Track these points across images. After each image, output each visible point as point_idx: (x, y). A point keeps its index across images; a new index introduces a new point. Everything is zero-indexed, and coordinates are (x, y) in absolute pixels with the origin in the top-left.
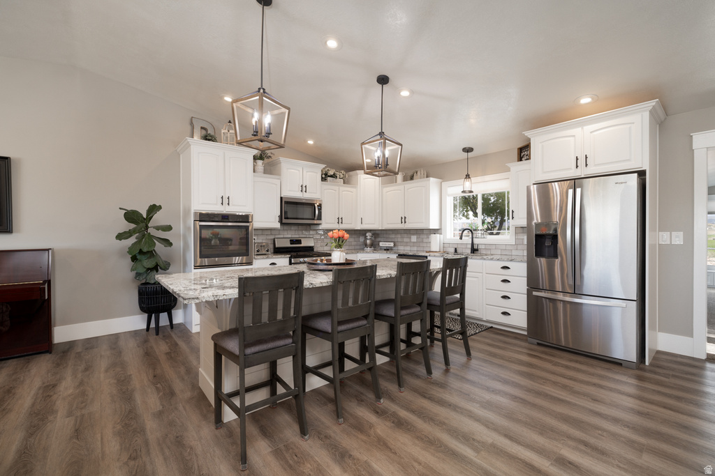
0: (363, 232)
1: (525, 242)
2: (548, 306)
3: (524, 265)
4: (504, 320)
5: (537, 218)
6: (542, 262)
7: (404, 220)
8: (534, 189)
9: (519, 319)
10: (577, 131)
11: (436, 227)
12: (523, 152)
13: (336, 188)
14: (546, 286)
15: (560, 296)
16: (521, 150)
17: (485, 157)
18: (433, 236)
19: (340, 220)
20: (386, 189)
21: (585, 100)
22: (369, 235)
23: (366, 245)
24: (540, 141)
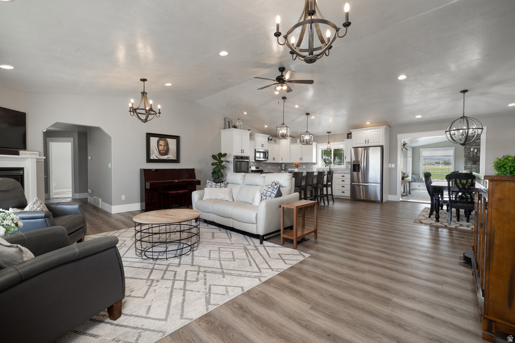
0: (281, 164)
1: (350, 167)
2: (357, 187)
3: (350, 175)
4: (342, 194)
5: (354, 159)
6: (355, 173)
7: (301, 159)
8: (353, 149)
9: (348, 194)
10: (366, 132)
11: (315, 162)
12: (349, 136)
13: (272, 145)
14: (357, 181)
15: (361, 184)
16: (348, 134)
17: (335, 135)
18: (314, 165)
19: (274, 159)
20: (292, 146)
21: (368, 123)
22: (283, 165)
23: (282, 170)
24: (355, 133)
